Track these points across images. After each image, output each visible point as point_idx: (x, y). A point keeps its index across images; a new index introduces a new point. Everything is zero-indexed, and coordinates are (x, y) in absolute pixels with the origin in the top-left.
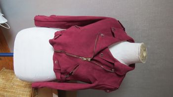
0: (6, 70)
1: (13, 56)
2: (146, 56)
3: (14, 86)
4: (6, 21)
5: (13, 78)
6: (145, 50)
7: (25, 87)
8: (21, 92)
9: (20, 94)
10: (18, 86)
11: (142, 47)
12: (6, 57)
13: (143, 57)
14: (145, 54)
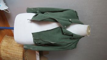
0: (7, 36)
1: (13, 29)
2: (90, 33)
3: (13, 46)
4: (8, 8)
5: (12, 41)
6: (89, 29)
7: (20, 46)
8: (17, 49)
9: (17, 50)
10: (15, 46)
11: (88, 27)
12: (7, 30)
13: (88, 33)
14: (89, 31)
